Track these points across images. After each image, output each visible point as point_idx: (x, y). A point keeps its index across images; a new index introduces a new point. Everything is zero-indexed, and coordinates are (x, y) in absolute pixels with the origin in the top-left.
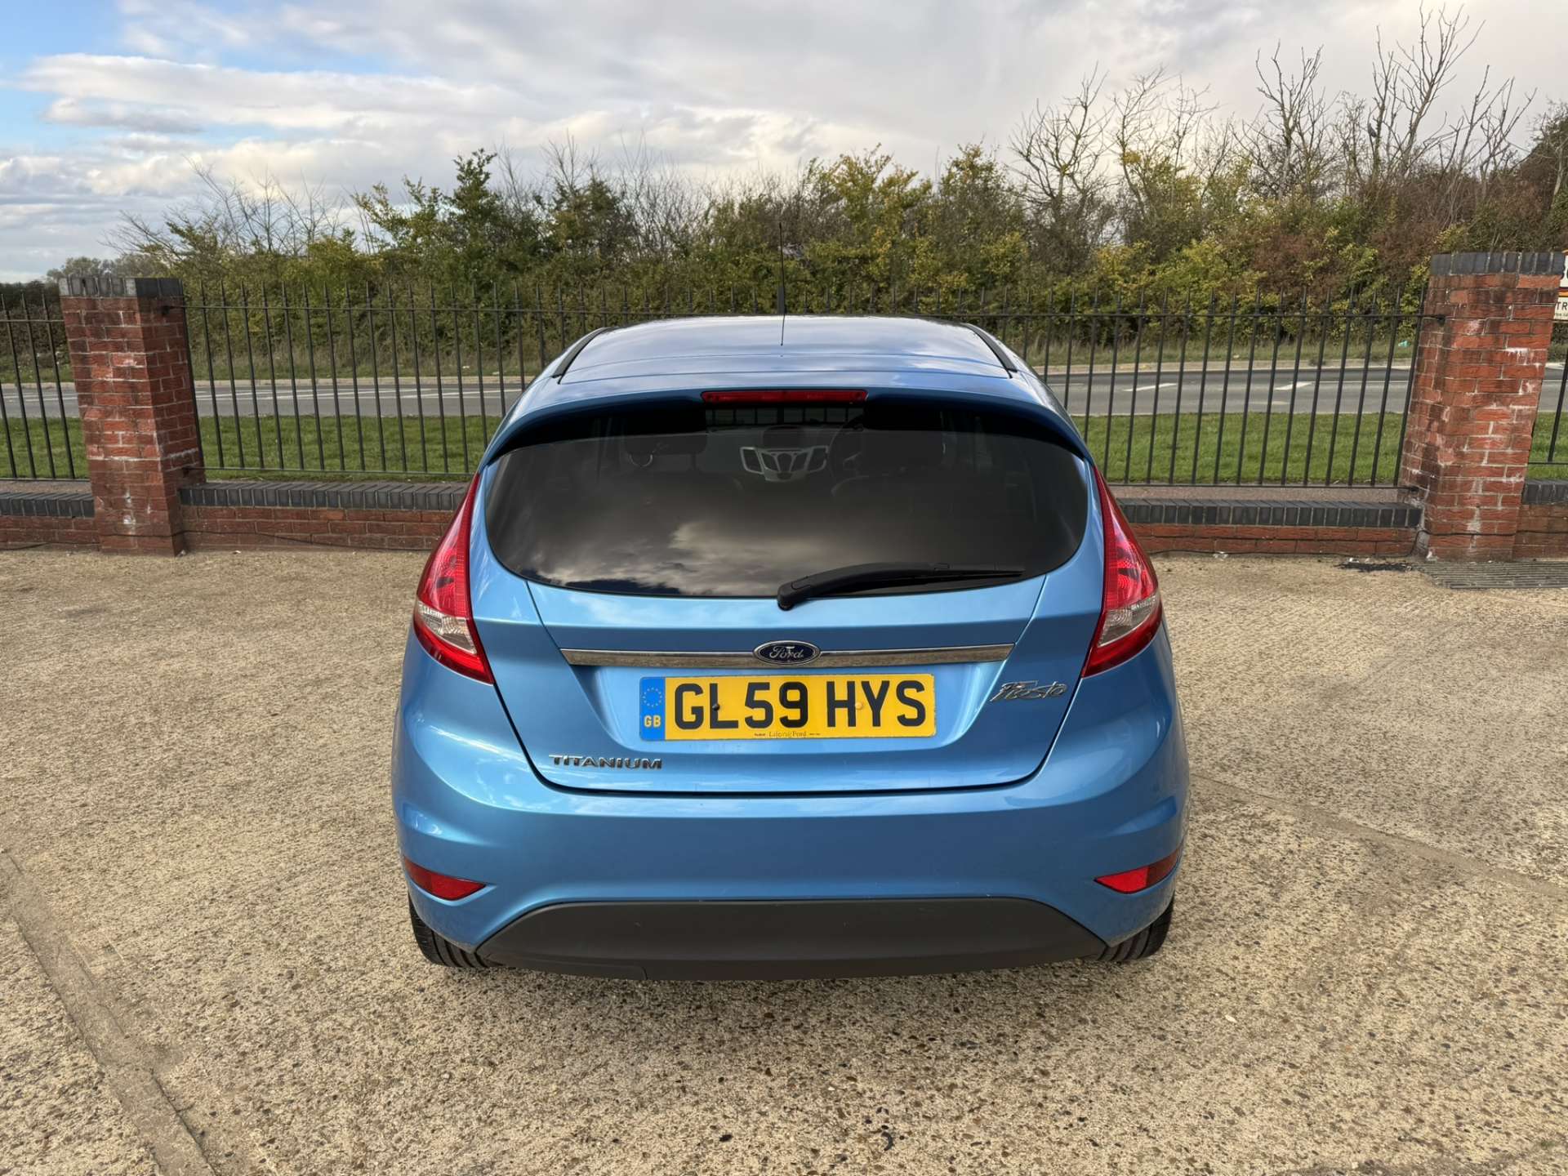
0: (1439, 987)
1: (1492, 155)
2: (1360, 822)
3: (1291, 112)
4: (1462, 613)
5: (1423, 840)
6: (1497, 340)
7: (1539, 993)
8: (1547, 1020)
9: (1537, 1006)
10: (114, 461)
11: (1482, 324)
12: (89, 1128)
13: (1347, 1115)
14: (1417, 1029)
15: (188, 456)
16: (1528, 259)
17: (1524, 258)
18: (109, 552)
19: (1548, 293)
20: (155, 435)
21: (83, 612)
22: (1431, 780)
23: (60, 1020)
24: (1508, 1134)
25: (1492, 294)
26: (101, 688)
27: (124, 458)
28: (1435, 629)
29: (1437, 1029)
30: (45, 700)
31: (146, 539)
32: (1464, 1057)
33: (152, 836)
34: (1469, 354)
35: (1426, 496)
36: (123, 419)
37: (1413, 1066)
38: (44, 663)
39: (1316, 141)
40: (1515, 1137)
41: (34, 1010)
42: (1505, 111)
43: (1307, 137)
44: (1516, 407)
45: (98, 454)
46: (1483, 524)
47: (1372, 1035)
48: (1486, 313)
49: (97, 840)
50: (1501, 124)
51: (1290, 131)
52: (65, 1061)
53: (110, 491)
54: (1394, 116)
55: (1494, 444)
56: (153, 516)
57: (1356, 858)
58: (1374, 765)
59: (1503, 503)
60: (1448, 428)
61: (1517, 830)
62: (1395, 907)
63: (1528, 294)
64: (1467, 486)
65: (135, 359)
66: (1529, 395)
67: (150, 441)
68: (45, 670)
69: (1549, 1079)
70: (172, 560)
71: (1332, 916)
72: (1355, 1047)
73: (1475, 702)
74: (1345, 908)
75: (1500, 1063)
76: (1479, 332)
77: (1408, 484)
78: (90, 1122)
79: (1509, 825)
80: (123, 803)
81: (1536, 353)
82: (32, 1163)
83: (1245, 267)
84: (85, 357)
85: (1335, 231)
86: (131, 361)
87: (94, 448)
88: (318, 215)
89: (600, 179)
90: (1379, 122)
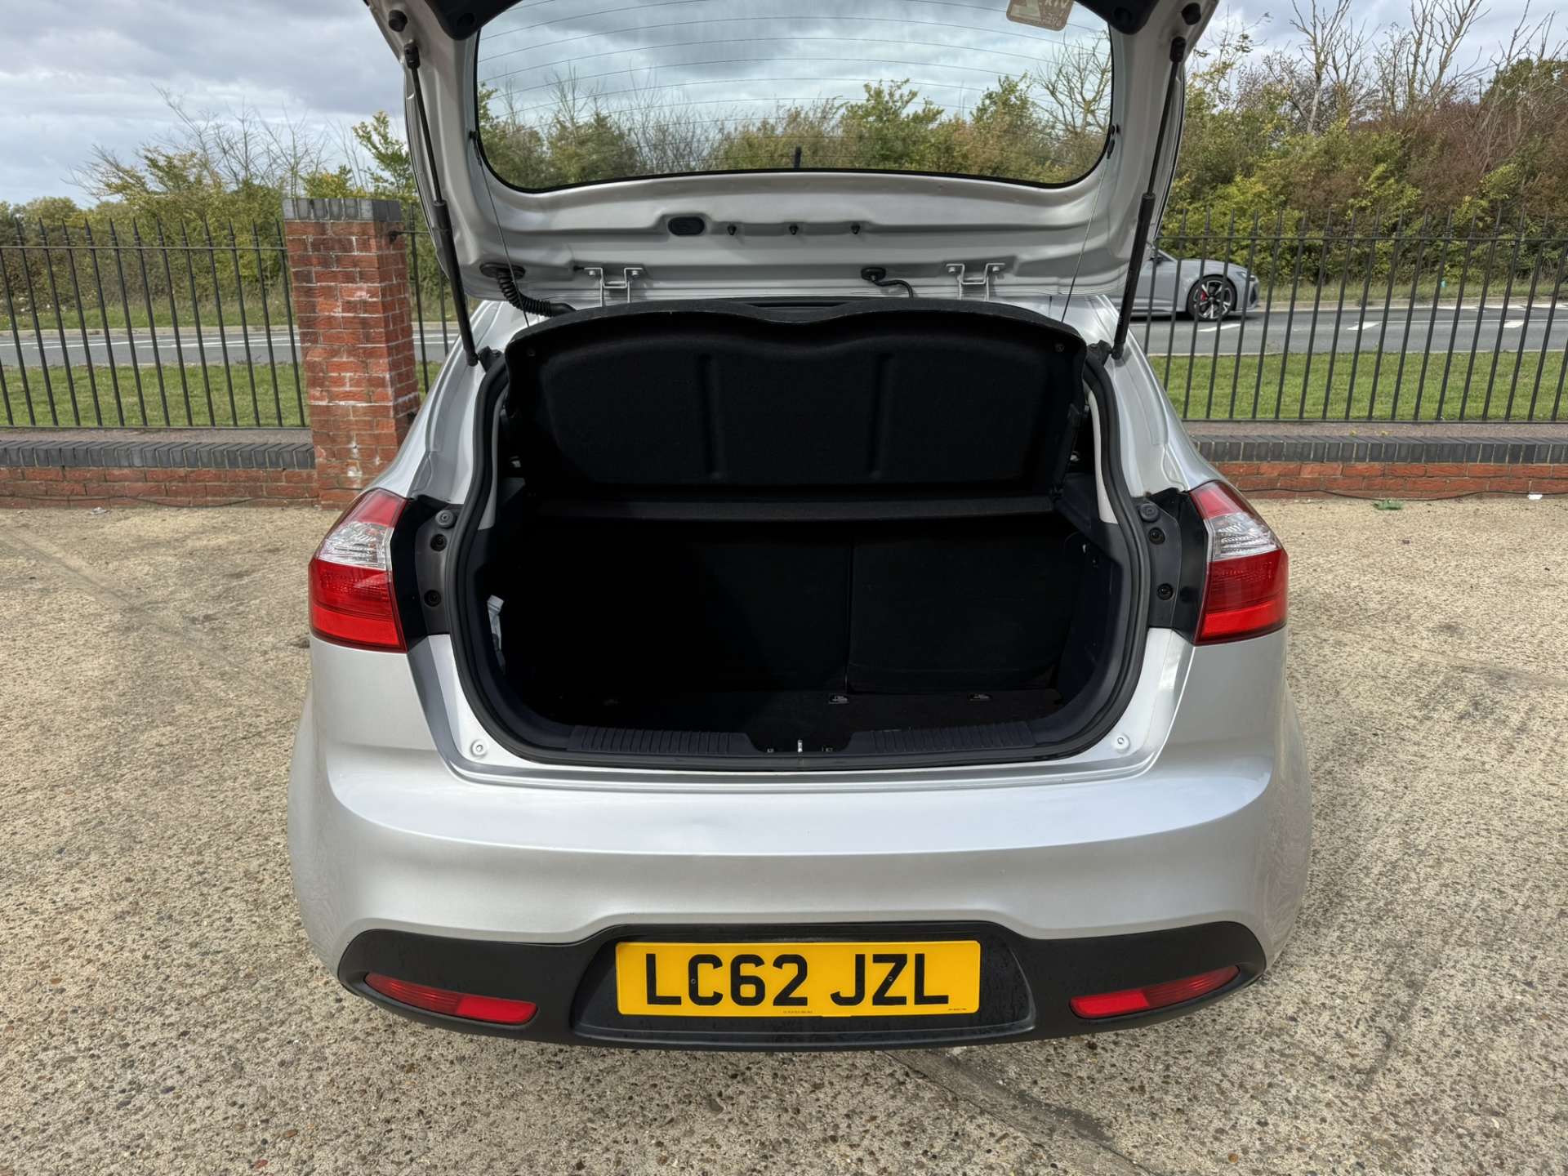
3: (1324, 45)
15: (410, 400)
18: (332, 508)
20: (388, 376)
27: (352, 403)
36: (351, 359)
45: (322, 399)
51: (1320, 66)
54: (1429, 51)
56: (381, 467)
65: (368, 292)
67: (381, 383)
83: (1284, 204)
84: (310, 289)
85: (1381, 168)
86: (364, 293)
87: (317, 392)
88: (300, 150)
89: (604, 113)
90: (1416, 56)
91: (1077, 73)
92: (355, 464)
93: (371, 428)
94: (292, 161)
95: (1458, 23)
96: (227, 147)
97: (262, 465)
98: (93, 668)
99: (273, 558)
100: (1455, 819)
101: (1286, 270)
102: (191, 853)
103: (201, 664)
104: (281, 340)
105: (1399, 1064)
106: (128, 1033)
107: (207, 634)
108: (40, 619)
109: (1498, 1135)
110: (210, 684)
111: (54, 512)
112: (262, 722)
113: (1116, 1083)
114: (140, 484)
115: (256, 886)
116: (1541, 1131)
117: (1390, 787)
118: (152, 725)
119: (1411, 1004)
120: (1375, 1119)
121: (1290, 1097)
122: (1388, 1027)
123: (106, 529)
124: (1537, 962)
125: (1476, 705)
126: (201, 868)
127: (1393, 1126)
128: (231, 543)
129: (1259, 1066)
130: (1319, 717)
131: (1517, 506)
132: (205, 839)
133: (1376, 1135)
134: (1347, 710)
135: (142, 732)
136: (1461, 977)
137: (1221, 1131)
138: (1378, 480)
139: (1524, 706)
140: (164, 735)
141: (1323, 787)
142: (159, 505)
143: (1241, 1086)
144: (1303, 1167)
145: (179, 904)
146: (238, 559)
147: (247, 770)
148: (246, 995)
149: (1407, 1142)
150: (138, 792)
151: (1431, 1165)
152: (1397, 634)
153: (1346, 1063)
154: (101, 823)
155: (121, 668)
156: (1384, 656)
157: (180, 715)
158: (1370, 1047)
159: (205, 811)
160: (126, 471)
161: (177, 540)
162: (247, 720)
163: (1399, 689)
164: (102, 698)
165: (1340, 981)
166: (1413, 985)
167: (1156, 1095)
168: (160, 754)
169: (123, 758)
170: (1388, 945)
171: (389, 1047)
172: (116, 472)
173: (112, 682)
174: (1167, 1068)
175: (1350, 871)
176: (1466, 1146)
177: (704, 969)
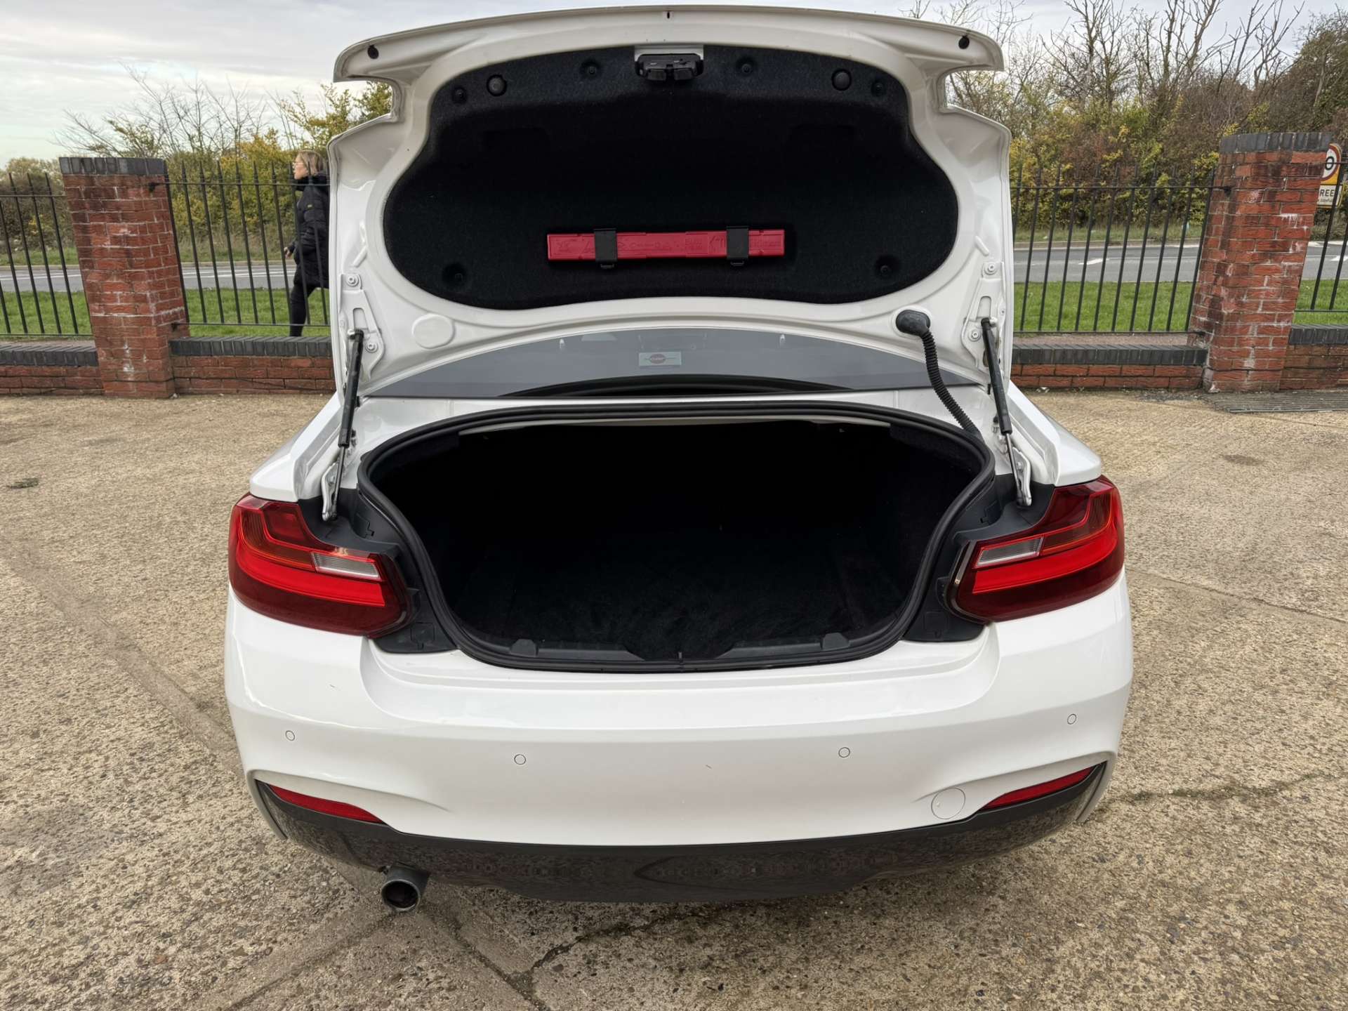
0: (1228, 682)
1: (1265, 61)
2: (1165, 576)
3: (1094, 24)
4: (1239, 430)
5: (1214, 587)
6: (1273, 207)
7: (1304, 684)
8: (1309, 701)
9: (1302, 693)
10: (113, 318)
11: (1262, 194)
12: (214, 790)
13: (1163, 761)
14: (1213, 708)
15: (175, 313)
16: (1301, 138)
17: (1297, 137)
18: (113, 396)
19: (1316, 167)
20: (148, 294)
21: (102, 441)
22: (1218, 547)
23: (171, 722)
24: (1282, 771)
25: (1270, 169)
26: (134, 496)
27: (123, 314)
28: (1218, 442)
29: (1228, 708)
30: (90, 506)
31: (144, 384)
32: (1249, 725)
33: (208, 599)
34: (1250, 220)
35: (1211, 339)
36: (120, 281)
37: (1212, 732)
38: (80, 479)
39: (1115, 49)
40: (1287, 772)
41: (147, 717)
42: (1276, 23)
43: (1108, 46)
44: (1286, 264)
45: (99, 311)
46: (1257, 362)
47: (1179, 713)
48: (1265, 184)
49: (164, 603)
50: (1273, 34)
51: (1091, 41)
52: (183, 748)
53: (111, 343)
54: (1182, 27)
55: (1268, 294)
56: (148, 364)
57: (1162, 600)
58: (1174, 538)
59: (1274, 343)
60: (1231, 283)
61: (1286, 580)
62: (1194, 632)
63: (1300, 167)
64: (1245, 330)
65: (129, 229)
66: (1297, 254)
67: (144, 299)
68: (84, 483)
69: (1312, 738)
70: (167, 402)
71: (1146, 638)
72: (1167, 720)
73: (1251, 493)
74: (1155, 632)
75: (1275, 728)
76: (1258, 201)
77: (1196, 330)
78: (214, 785)
79: (1280, 575)
80: (177, 577)
81: (1304, 218)
82: (177, 812)
86: (126, 230)
87: (96, 306)
90: (1170, 33)
92: (128, 362)
93: (139, 335)
94: (236, 125)
96: (182, 113)
97: (61, 363)
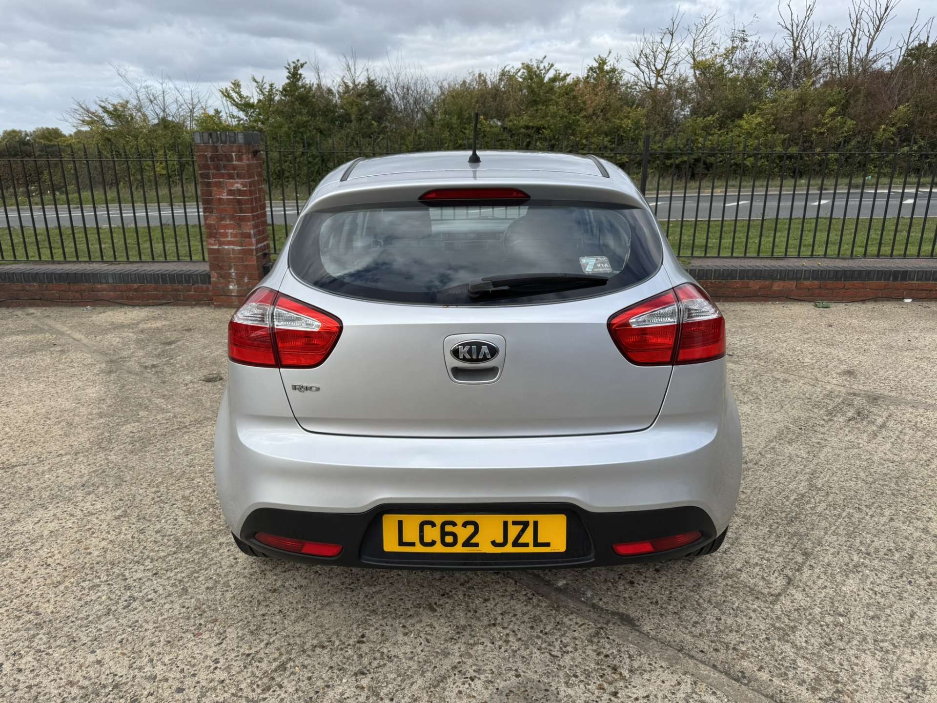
3: (797, 37)
10: (224, 249)
15: (264, 246)
18: (219, 306)
20: (252, 232)
27: (232, 247)
36: (232, 222)
39: (814, 55)
42: (928, 37)
43: (809, 52)
45: (215, 245)
51: (796, 49)
54: (859, 40)
56: (248, 283)
65: (242, 184)
67: (248, 236)
83: (774, 131)
84: (209, 183)
85: (832, 110)
86: (239, 185)
87: (212, 241)
88: (196, 101)
89: (372, 78)
90: (853, 43)
91: (652, 54)
92: (233, 282)
93: (243, 262)
94: (191, 107)
95: (878, 23)
96: (152, 99)
97: (180, 282)
98: (92, 392)
99: (187, 334)
100: (839, 472)
101: (776, 170)
102: (153, 487)
103: (152, 391)
104: (192, 211)
105: (794, 592)
106: (127, 573)
107: (154, 374)
108: (61, 366)
109: (842, 625)
110: (157, 401)
111: (64, 309)
112: (187, 421)
113: (643, 600)
114: (112, 293)
115: (188, 503)
116: (864, 623)
117: (805, 456)
118: (127, 422)
119: (804, 563)
120: (778, 618)
121: (734, 607)
122: (790, 574)
123: (93, 318)
124: (874, 544)
125: (859, 414)
126: (159, 494)
127: (787, 621)
128: (164, 326)
129: (719, 592)
130: (770, 420)
131: (897, 306)
132: (160, 480)
133: (777, 625)
134: (786, 416)
135: (122, 425)
136: (832, 550)
137: (697, 623)
138: (817, 291)
139: (885, 414)
140: (134, 427)
141: (769, 456)
142: (122, 305)
143: (709, 602)
144: (738, 639)
145: (149, 512)
146: (168, 334)
147: (180, 445)
148: (187, 556)
149: (794, 629)
150: (122, 456)
151: (804, 639)
152: (819, 375)
153: (766, 591)
154: (104, 472)
155: (108, 393)
156: (810, 387)
157: (142, 417)
158: (779, 583)
159: (159, 466)
160: (104, 286)
161: (133, 324)
162: (179, 419)
163: (817, 405)
164: (99, 408)
165: (767, 552)
166: (806, 554)
167: (664, 606)
168: (133, 437)
169: (113, 439)
170: (795, 534)
171: (262, 581)
172: (99, 286)
173: (104, 400)
174: (671, 593)
175: (779, 498)
176: (824, 630)
177: (427, 528)
